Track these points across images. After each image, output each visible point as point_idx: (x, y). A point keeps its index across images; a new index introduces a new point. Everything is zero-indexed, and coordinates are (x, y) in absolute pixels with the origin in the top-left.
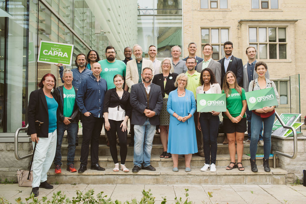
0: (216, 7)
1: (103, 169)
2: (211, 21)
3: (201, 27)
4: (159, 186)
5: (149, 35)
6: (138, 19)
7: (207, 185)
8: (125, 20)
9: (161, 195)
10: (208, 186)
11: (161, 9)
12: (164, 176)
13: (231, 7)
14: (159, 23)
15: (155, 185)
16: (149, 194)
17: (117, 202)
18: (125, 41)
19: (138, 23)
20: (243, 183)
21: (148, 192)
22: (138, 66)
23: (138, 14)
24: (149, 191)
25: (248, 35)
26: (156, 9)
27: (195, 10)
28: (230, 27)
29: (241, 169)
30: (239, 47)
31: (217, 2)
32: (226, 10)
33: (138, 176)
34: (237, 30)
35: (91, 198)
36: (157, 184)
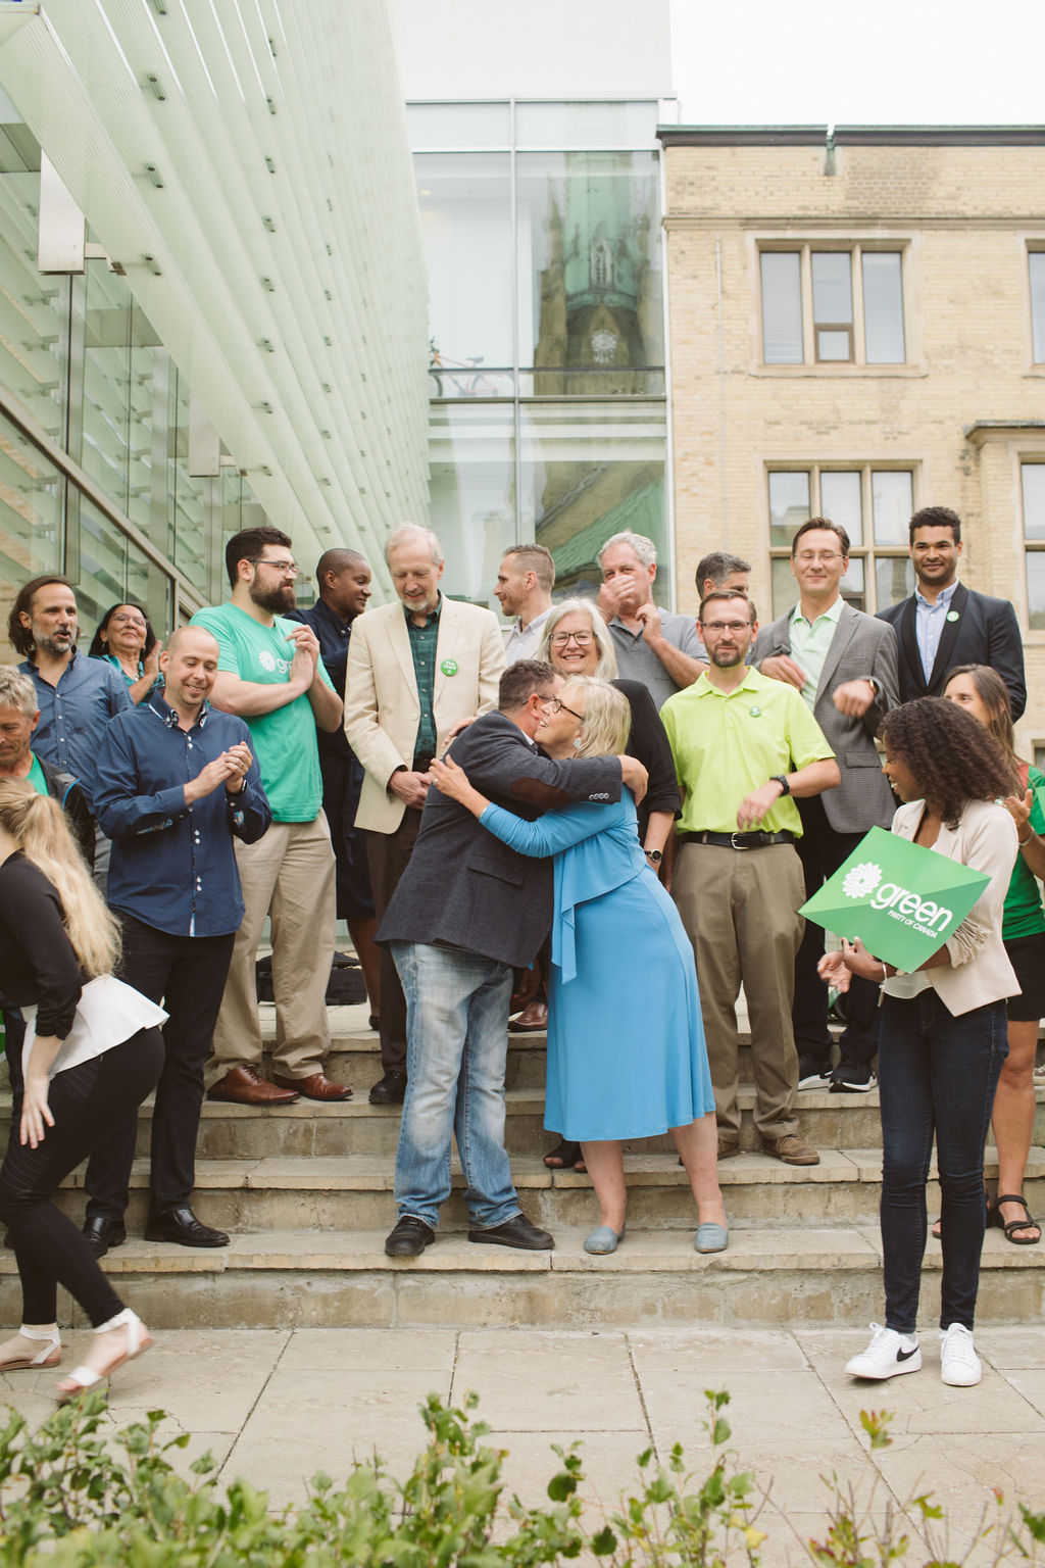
0: (846, 356)
1: (211, 1239)
2: (821, 428)
3: (765, 462)
4: (542, 1339)
5: (492, 514)
6: (434, 422)
7: (822, 1327)
8: (359, 416)
9: (551, 1393)
10: (829, 1334)
11: (554, 369)
12: (570, 1275)
13: (927, 358)
14: (544, 442)
15: (520, 1334)
16: (466, 1428)
17: (238, 1496)
18: (361, 529)
19: (433, 443)
20: (1034, 1319)
21: (459, 1414)
22: (414, 647)
23: (435, 396)
24: (469, 1405)
25: (1016, 502)
26: (529, 370)
27: (734, 372)
28: (921, 461)
29: (1019, 1234)
30: (973, 567)
31: (848, 329)
32: (899, 373)
33: (419, 1277)
34: (959, 475)
35: (82, 1454)
36: (533, 1323)
